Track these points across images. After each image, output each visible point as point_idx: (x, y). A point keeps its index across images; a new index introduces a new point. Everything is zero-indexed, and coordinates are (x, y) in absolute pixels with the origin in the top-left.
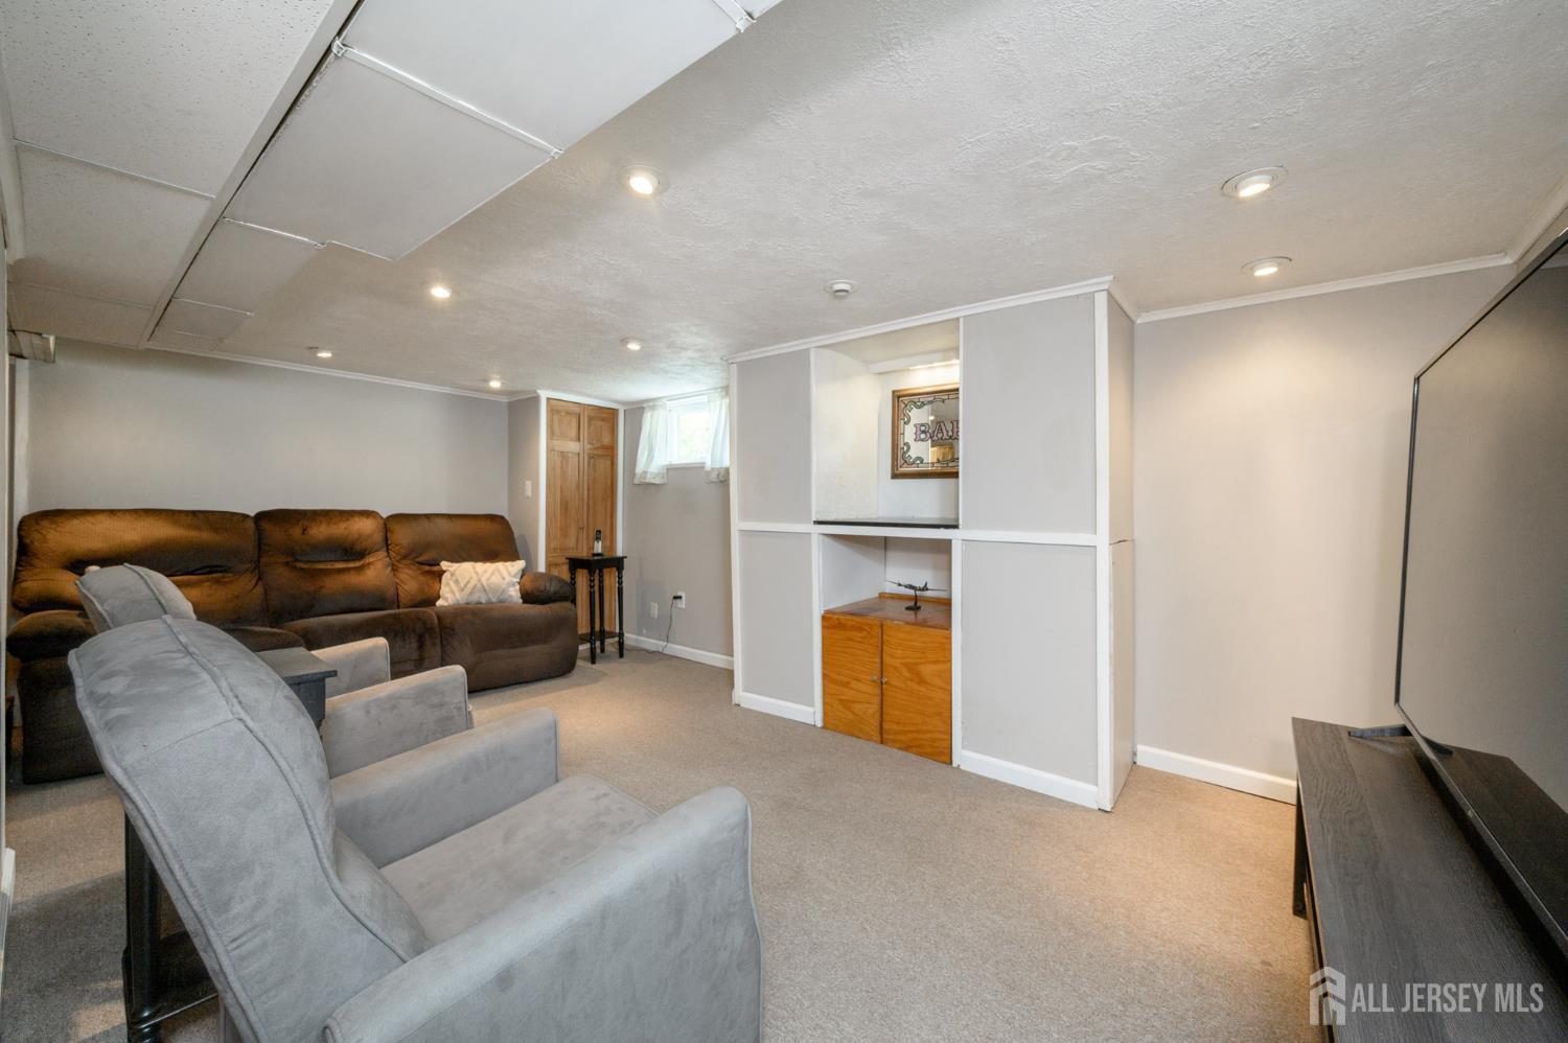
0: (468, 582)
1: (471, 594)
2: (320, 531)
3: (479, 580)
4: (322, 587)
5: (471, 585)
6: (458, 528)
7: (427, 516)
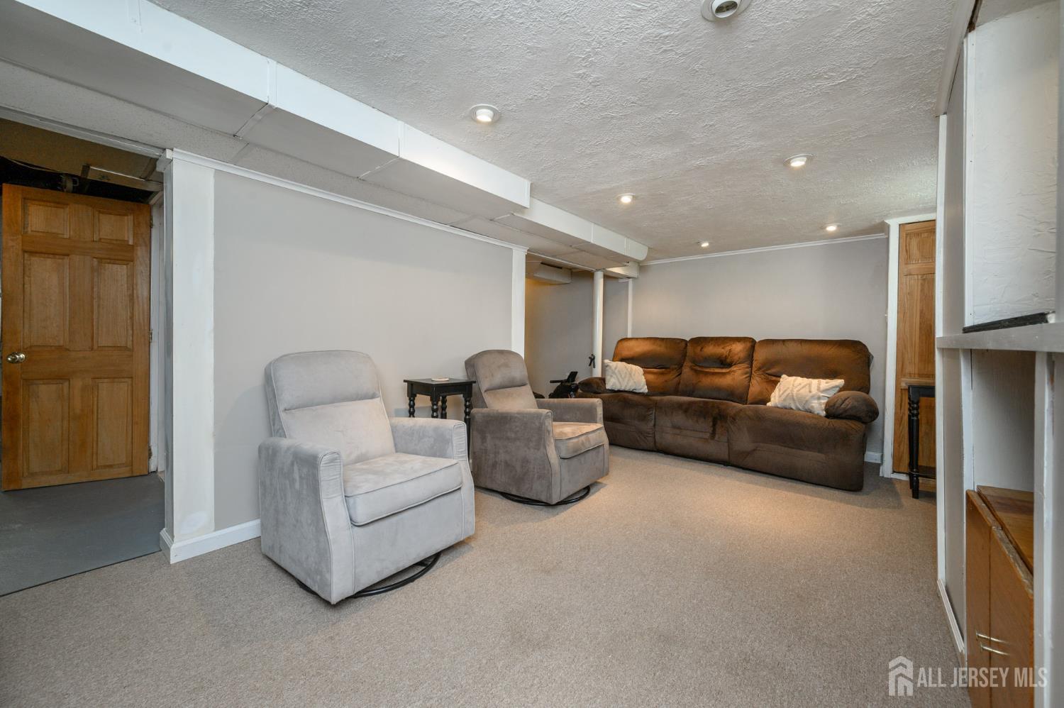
0: (785, 391)
1: (785, 400)
2: (711, 350)
3: (792, 390)
4: (700, 381)
5: (787, 393)
6: (805, 350)
7: (784, 341)
